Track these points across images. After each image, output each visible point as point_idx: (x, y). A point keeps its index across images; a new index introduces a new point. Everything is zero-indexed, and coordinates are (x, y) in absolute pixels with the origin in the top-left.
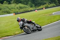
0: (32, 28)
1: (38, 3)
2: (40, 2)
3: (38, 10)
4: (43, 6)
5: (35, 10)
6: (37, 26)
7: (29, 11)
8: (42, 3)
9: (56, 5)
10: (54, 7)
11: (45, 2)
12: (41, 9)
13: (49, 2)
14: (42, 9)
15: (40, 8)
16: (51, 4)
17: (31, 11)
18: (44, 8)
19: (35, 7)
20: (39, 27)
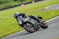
3: (24, 4)
5: (20, 5)
7: (12, 7)
12: (28, 3)
17: (16, 6)
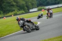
0: (32, 27)
1: (7, 10)
2: (9, 9)
4: (11, 13)
6: (35, 26)
8: (11, 10)
9: (25, 12)
10: (23, 14)
11: (14, 9)
13: (18, 9)
14: (11, 16)
15: (8, 15)
16: (20, 11)
18: (13, 16)
19: (3, 14)
20: (36, 27)
